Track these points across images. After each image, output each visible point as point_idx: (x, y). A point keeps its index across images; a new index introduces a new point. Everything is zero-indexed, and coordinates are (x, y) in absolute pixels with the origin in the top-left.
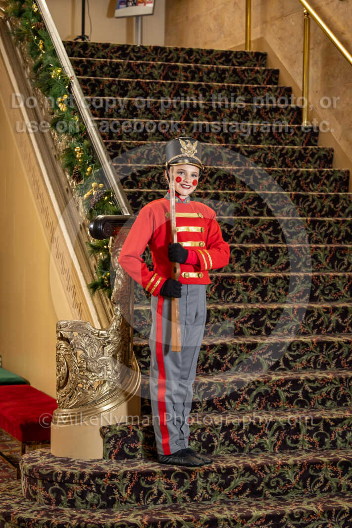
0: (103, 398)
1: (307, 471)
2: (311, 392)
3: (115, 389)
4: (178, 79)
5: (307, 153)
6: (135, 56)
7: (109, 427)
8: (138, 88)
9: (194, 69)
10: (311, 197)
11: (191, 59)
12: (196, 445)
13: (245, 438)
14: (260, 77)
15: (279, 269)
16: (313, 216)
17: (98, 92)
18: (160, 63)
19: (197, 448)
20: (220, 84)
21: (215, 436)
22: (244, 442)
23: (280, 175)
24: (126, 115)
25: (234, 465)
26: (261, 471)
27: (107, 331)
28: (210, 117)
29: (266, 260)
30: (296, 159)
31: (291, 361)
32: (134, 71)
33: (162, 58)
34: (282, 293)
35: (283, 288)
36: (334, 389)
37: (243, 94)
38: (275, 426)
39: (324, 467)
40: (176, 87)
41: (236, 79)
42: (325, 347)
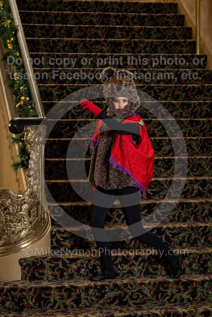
0: (21, 240)
1: (158, 288)
2: (171, 237)
3: (30, 234)
4: (111, 24)
6: (81, 9)
7: (25, 259)
8: (80, 31)
9: (122, 17)
10: (193, 104)
12: (85, 271)
13: (119, 267)
14: (171, 21)
15: (164, 154)
16: (195, 117)
17: (51, 35)
18: (97, 13)
19: (86, 273)
20: (139, 27)
22: (119, 269)
23: (173, 89)
24: (69, 50)
25: (108, 283)
26: (125, 288)
27: (23, 195)
28: (130, 50)
32: (79, 19)
33: (101, 10)
34: (162, 170)
35: (163, 167)
36: (188, 235)
37: (156, 33)
38: (140, 259)
39: (170, 286)
40: (107, 29)
41: (153, 23)
42: (185, 206)
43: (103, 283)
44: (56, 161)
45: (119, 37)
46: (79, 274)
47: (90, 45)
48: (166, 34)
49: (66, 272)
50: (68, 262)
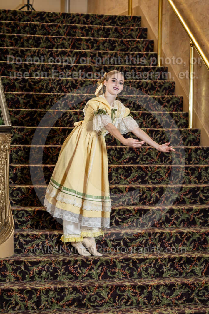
1: (115, 292)
2: (129, 242)
4: (77, 35)
5: (157, 85)
6: (49, 20)
8: (47, 41)
9: (88, 28)
10: (153, 114)
11: (88, 22)
12: (46, 274)
13: (79, 270)
14: (134, 33)
15: (124, 162)
16: (155, 127)
17: (20, 44)
18: (64, 24)
19: (47, 276)
20: (103, 38)
21: (59, 269)
22: (78, 273)
23: (135, 99)
25: (67, 286)
26: (84, 291)
29: (115, 156)
30: (149, 89)
31: (120, 222)
32: (46, 30)
33: (68, 21)
34: (122, 178)
35: (123, 174)
36: (145, 240)
37: (120, 45)
38: (99, 263)
39: (127, 289)
40: (74, 40)
41: (117, 35)
42: (143, 213)
43: (63, 286)
44: (21, 167)
45: (85, 48)
46: (40, 277)
47: (56, 55)
48: (130, 46)
49: (27, 274)
50: (30, 265)
